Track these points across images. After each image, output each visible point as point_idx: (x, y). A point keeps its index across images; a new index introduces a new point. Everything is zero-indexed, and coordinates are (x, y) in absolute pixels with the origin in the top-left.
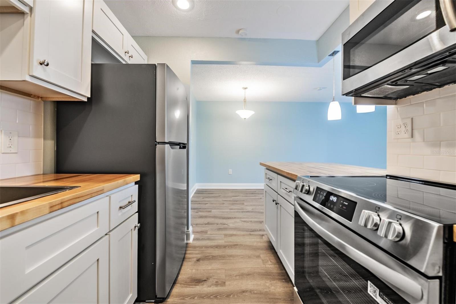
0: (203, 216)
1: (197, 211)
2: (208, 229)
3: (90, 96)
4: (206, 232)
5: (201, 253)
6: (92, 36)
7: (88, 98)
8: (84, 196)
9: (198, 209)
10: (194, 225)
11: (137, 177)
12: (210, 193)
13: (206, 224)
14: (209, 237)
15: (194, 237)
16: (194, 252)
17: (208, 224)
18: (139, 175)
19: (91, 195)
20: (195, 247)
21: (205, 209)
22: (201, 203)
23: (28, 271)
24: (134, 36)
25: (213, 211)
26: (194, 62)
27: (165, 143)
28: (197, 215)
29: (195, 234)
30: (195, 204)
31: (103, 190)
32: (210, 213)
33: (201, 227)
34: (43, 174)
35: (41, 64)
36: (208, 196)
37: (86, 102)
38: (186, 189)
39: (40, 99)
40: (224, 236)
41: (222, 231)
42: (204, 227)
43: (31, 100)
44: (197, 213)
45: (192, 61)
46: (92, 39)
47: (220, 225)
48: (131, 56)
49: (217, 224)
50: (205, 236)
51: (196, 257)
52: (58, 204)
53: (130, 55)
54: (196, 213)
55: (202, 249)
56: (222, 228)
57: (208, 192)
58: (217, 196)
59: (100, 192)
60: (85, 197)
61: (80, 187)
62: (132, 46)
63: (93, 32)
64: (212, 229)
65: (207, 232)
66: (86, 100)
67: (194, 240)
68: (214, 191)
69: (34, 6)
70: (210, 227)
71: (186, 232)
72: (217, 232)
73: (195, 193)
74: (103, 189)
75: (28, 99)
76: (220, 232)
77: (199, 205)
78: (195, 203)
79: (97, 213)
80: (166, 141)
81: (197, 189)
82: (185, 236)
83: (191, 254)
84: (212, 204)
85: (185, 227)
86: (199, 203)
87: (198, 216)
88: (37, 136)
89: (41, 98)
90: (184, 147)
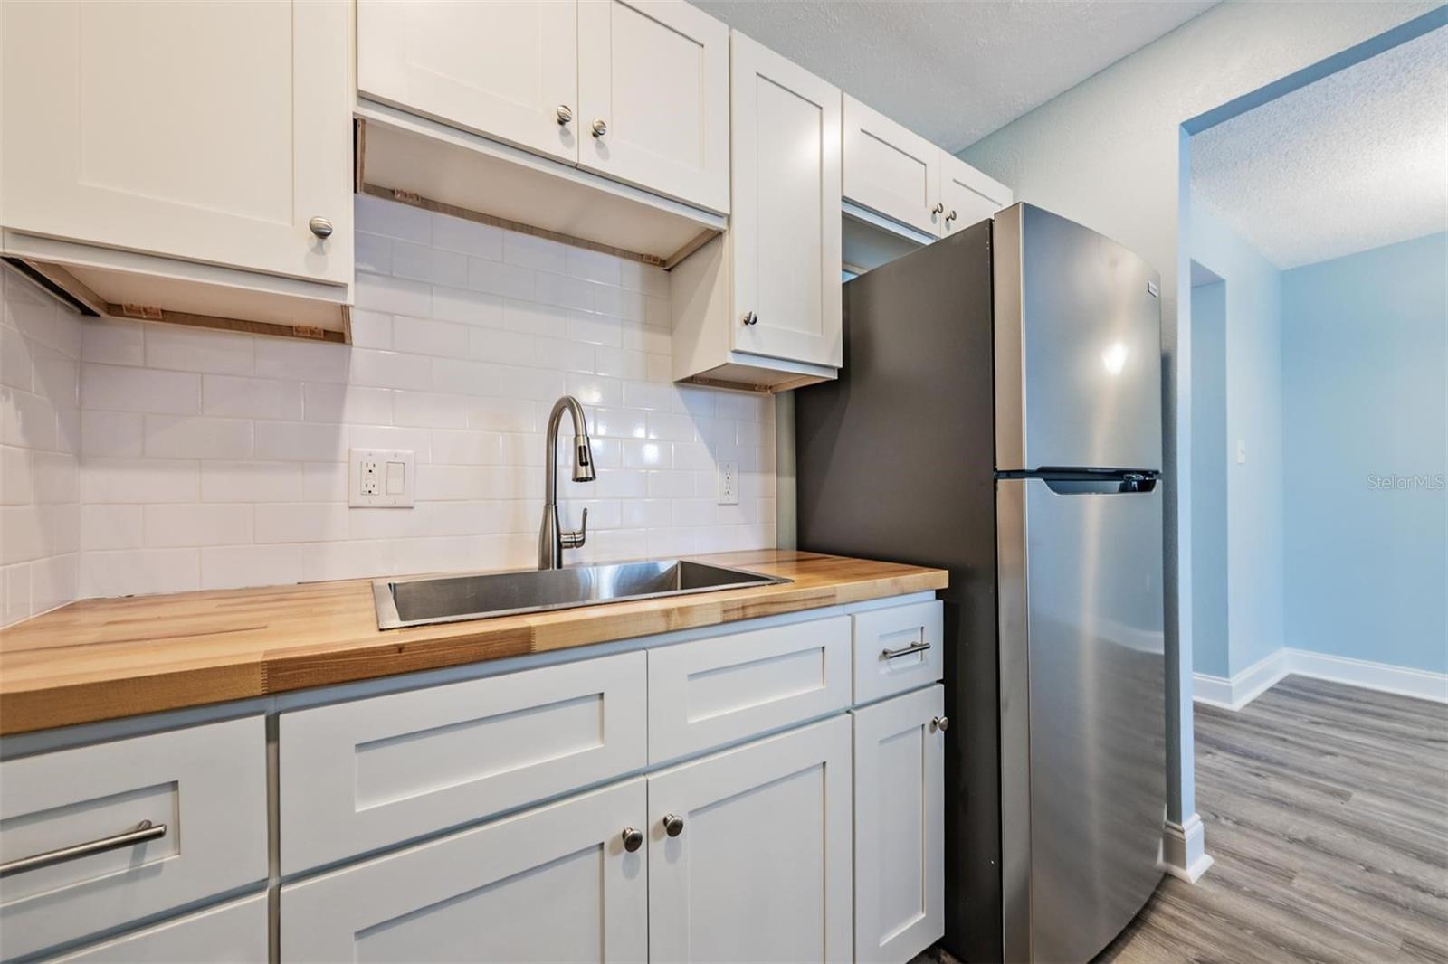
0: (1288, 800)
1: (1258, 768)
2: (1303, 869)
3: (841, 366)
4: (1286, 876)
5: (1230, 945)
6: (843, 212)
7: (840, 370)
8: (790, 602)
9: (1267, 760)
10: (1227, 818)
11: (941, 578)
12: (1370, 708)
13: (1293, 841)
14: (1298, 906)
15: (1213, 865)
16: (1197, 924)
17: (1310, 844)
18: (947, 572)
19: (805, 602)
20: (1205, 908)
21: (1312, 773)
22: (1292, 742)
23: (692, 720)
24: (961, 152)
25: (1357, 795)
26: (1193, 127)
27: (1021, 474)
28: (1257, 787)
29: (1221, 856)
30: (1257, 734)
31: (834, 596)
32: (1336, 802)
33: (1261, 841)
34: (777, 549)
35: (746, 323)
36: (1354, 724)
37: (835, 380)
38: (1161, 651)
39: (769, 391)
40: (1399, 942)
41: (1395, 912)
42: (1277, 848)
43: (755, 396)
44: (1257, 775)
45: (1183, 124)
46: (843, 217)
47: (1391, 883)
48: (951, 217)
49: (1369, 869)
50: (1278, 890)
51: (1198, 948)
52: (738, 609)
53: (947, 212)
54: (1253, 778)
55: (1240, 935)
56: (1400, 898)
57: (1358, 701)
58: (1415, 737)
59: (826, 602)
60: (788, 605)
61: (793, 581)
62: (958, 183)
63: (845, 200)
64: (1325, 877)
65: (1291, 878)
66: (834, 376)
67: (1208, 876)
68: (1399, 704)
69: (731, 211)
70: (1318, 862)
71: (1163, 826)
72: (1357, 906)
73: (1271, 690)
74: (833, 593)
75: (751, 395)
76: (1377, 914)
77: (1279, 747)
78: (1257, 729)
79: (821, 650)
80: (1026, 467)
81: (1291, 676)
82: (1161, 842)
83: (1178, 924)
84: (1368, 764)
85: (1163, 808)
86: (1285, 740)
87: (1259, 792)
88: (766, 471)
89: (771, 388)
90: (1146, 486)
